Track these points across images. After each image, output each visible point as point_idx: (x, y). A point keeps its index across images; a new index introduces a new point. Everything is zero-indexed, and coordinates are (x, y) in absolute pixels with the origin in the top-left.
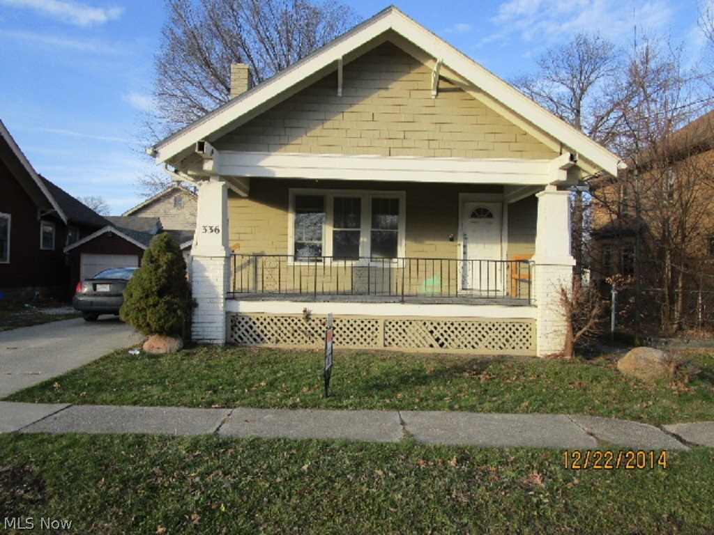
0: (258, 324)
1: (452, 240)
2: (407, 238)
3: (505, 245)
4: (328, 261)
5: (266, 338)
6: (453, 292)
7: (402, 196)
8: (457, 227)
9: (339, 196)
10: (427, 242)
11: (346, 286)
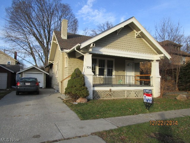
0: (99, 93)
1: (124, 71)
2: (115, 70)
3: (134, 72)
4: (98, 76)
5: (100, 97)
6: (124, 84)
7: (114, 60)
8: (125, 68)
9: (100, 59)
10: (119, 71)
11: (102, 82)
